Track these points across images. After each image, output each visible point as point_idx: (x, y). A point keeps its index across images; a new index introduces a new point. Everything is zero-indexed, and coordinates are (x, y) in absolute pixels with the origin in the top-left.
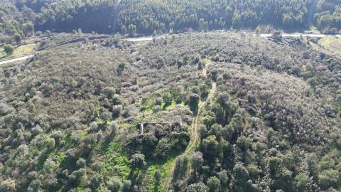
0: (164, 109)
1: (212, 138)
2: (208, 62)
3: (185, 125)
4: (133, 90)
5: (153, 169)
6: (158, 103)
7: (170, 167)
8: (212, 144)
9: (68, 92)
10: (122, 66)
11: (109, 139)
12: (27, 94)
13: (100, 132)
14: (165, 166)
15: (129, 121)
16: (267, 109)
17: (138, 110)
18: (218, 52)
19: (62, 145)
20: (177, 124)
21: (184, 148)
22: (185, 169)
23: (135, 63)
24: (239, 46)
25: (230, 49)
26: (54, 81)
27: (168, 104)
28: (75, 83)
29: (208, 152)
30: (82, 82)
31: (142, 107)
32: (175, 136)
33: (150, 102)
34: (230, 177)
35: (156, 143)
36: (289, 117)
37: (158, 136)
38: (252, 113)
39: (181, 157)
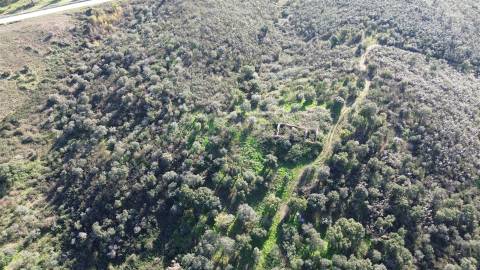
0: (303, 109)
1: (343, 156)
2: (371, 44)
3: (321, 134)
4: (274, 71)
5: (282, 172)
6: (299, 100)
7: (298, 172)
8: (342, 161)
9: (208, 64)
10: (264, 31)
11: (245, 134)
12: (168, 59)
13: (239, 124)
14: (293, 171)
15: (266, 116)
16: (416, 131)
17: (276, 102)
19: (206, 130)
20: (313, 132)
21: (315, 157)
22: (311, 177)
24: (424, 19)
25: (408, 25)
26: (193, 46)
27: (309, 101)
28: (214, 53)
29: (336, 168)
30: (221, 52)
31: (281, 98)
32: (309, 145)
33: (291, 95)
34: (350, 194)
35: (290, 147)
36: (439, 144)
37: (293, 141)
38: (398, 131)
39: (310, 167)
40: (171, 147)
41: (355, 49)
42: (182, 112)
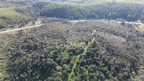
0: (79, 43)
1: (90, 51)
2: (94, 31)
3: (84, 48)
4: (71, 38)
5: (74, 56)
6: (77, 42)
7: (79, 56)
8: (89, 52)
9: (54, 37)
10: (68, 31)
11: (64, 49)
12: (43, 37)
13: (62, 47)
14: (77, 56)
15: (69, 46)
16: (107, 46)
17: (72, 43)
18: (99, 28)
19: (53, 49)
20: (81, 47)
21: (82, 53)
22: (82, 57)
23: (72, 30)
24: (106, 26)
25: (103, 27)
26: (50, 34)
28: (56, 35)
29: (88, 54)
31: (73, 42)
32: (81, 50)
33: (75, 41)
34: (92, 60)
35: (76, 51)
36: (113, 48)
37: (76, 49)
38: (103, 46)
39: (81, 54)
40: (44, 54)
41: (90, 32)
42: (47, 46)
